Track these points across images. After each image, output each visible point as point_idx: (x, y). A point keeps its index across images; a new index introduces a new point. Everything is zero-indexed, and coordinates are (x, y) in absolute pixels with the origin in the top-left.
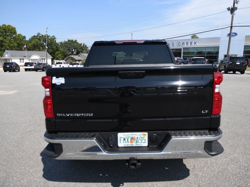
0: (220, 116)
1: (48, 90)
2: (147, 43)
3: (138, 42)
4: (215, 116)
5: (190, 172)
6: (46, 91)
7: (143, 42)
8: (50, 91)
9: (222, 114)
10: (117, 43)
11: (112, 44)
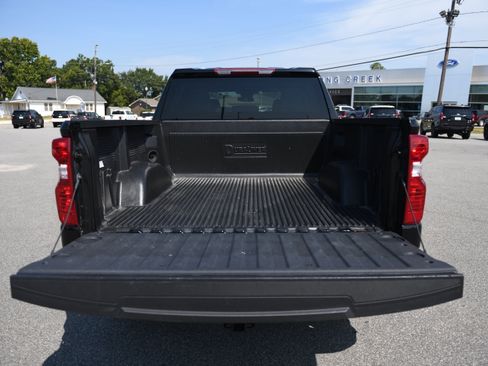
0: (420, 227)
1: (65, 166)
2: (280, 74)
3: (261, 72)
4: (411, 227)
5: (357, 335)
6: (60, 170)
7: (271, 72)
8: (68, 169)
9: (423, 222)
10: (219, 72)
11: (210, 74)
